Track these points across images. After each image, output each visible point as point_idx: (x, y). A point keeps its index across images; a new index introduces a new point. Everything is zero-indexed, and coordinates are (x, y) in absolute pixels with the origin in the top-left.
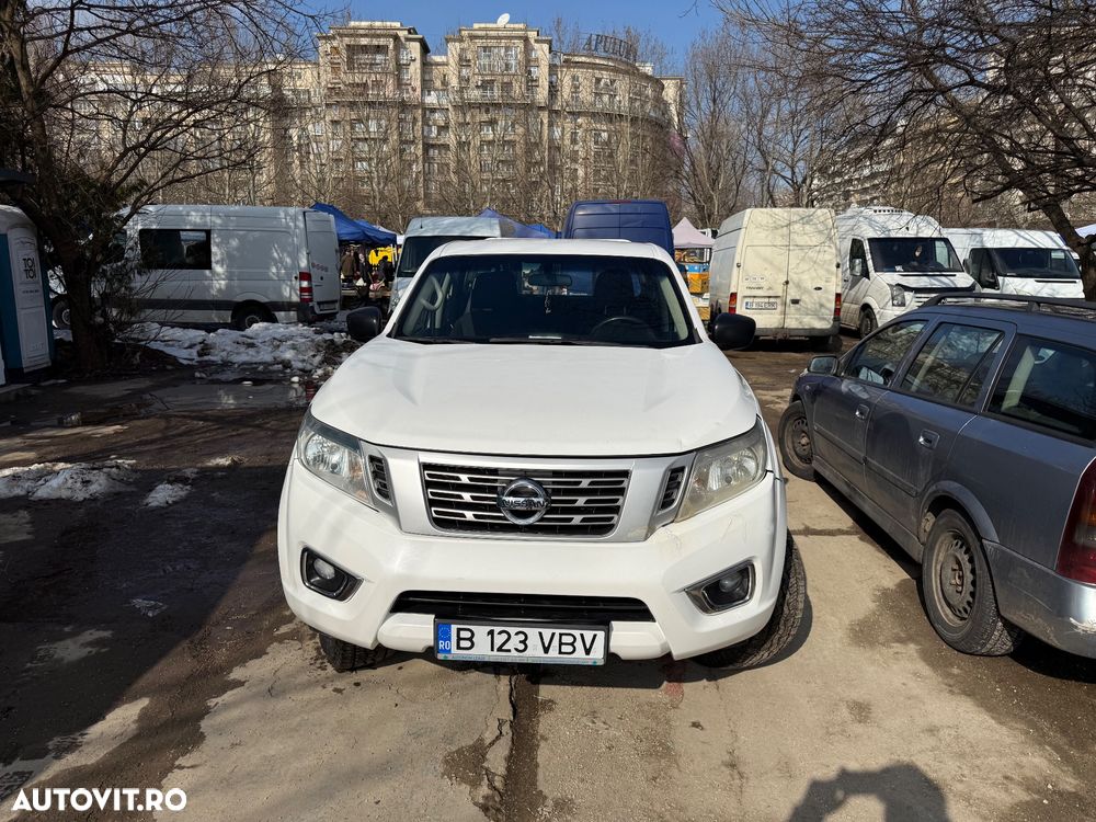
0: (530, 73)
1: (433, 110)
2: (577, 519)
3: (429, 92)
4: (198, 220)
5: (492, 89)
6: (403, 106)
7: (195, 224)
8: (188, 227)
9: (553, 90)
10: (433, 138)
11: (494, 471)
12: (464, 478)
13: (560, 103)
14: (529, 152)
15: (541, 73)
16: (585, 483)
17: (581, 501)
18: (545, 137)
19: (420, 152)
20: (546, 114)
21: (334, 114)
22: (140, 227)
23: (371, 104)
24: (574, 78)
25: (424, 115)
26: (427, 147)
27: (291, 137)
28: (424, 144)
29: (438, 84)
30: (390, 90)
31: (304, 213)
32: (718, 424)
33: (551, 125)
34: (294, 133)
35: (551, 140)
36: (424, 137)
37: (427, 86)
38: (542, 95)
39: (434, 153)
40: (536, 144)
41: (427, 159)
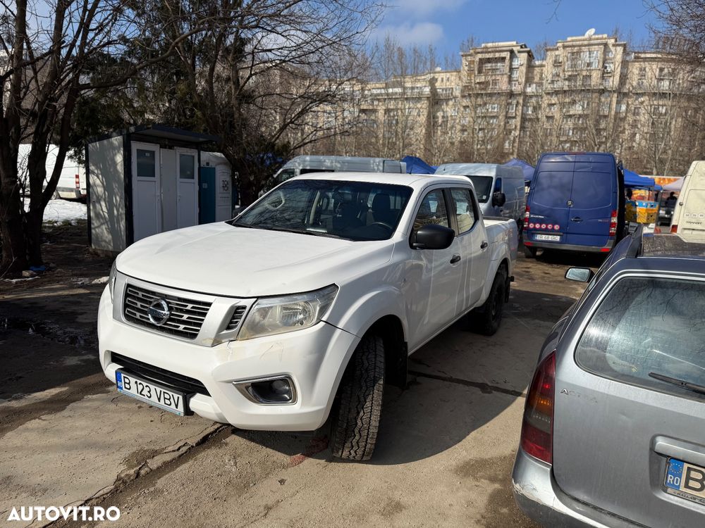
0: (606, 68)
1: (531, 97)
2: (182, 327)
3: (530, 85)
4: (329, 164)
5: (576, 81)
6: (511, 95)
7: (327, 167)
8: (324, 169)
9: (624, 78)
10: (529, 115)
11: (154, 293)
12: (140, 294)
13: (627, 87)
14: (597, 122)
15: (615, 67)
16: (190, 306)
17: (185, 317)
18: (613, 113)
19: (519, 124)
20: (616, 95)
21: (465, 102)
22: (301, 168)
23: (491, 95)
24: (643, 70)
25: (524, 100)
26: (524, 120)
27: (438, 118)
28: (522, 118)
29: (537, 79)
30: (503, 85)
31: (384, 161)
32: (284, 284)
33: (619, 103)
34: (440, 114)
35: (617, 113)
36: (522, 114)
37: (529, 80)
38: (613, 82)
39: (528, 124)
40: (605, 117)
41: (523, 128)
